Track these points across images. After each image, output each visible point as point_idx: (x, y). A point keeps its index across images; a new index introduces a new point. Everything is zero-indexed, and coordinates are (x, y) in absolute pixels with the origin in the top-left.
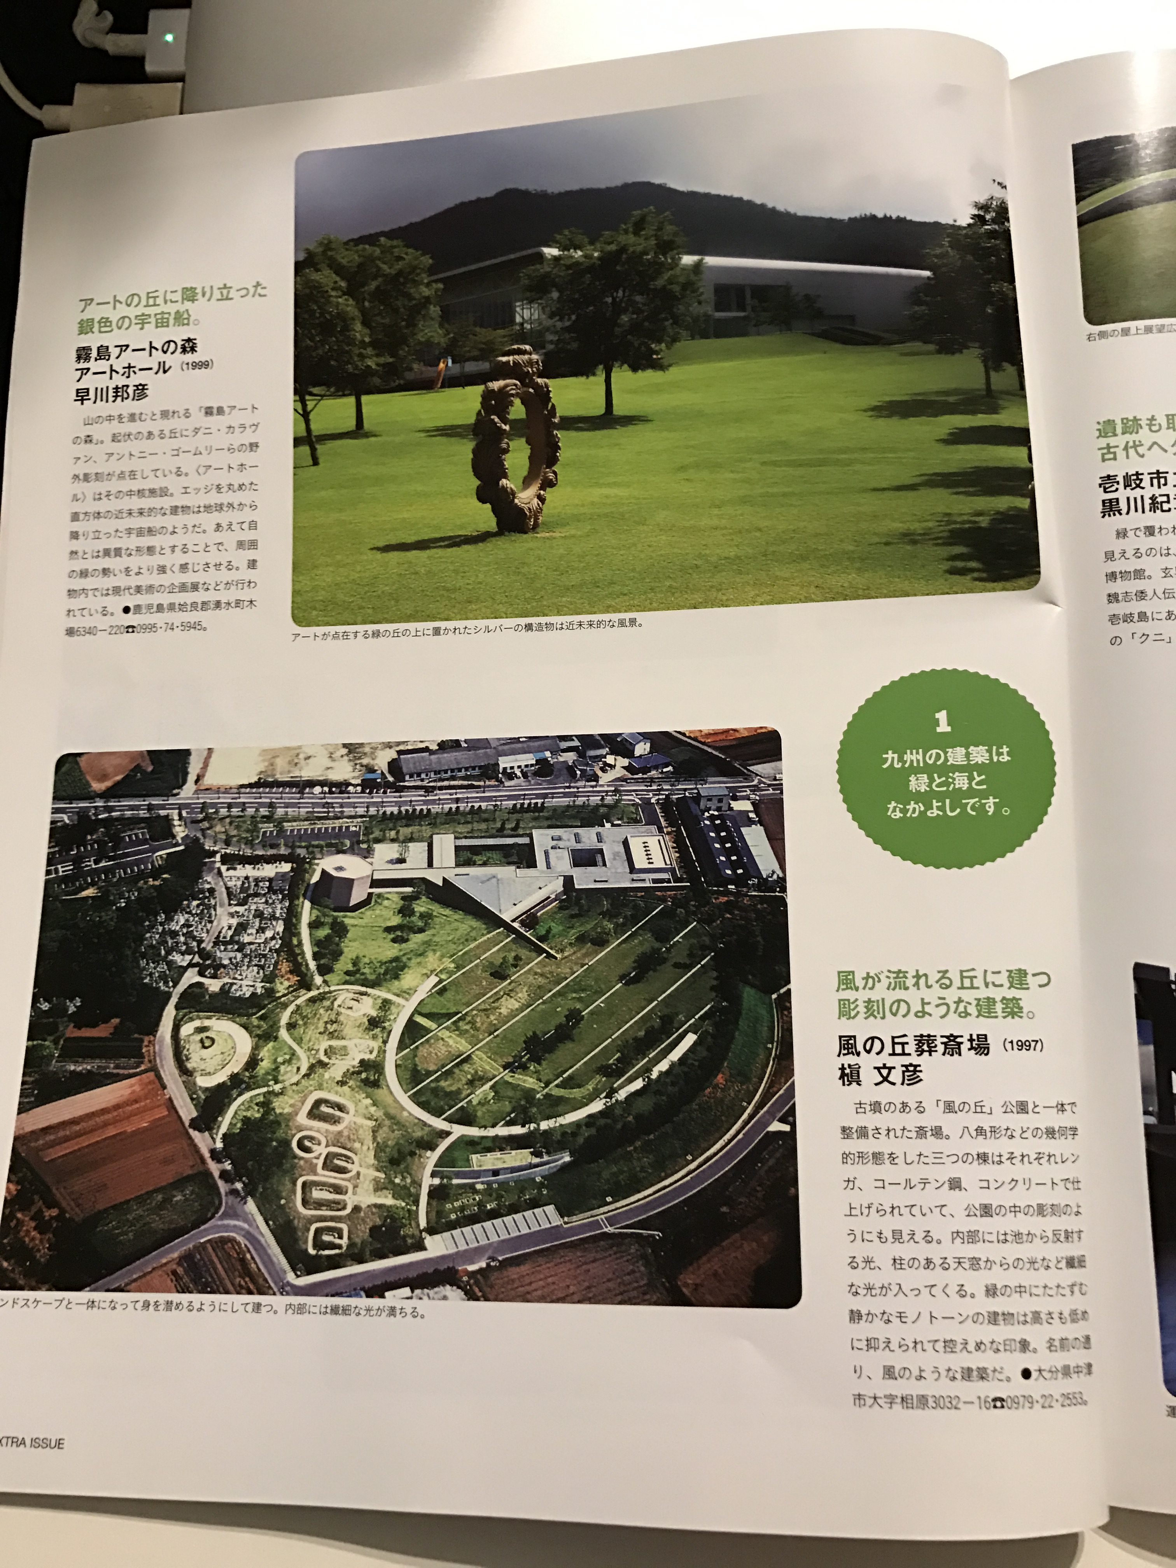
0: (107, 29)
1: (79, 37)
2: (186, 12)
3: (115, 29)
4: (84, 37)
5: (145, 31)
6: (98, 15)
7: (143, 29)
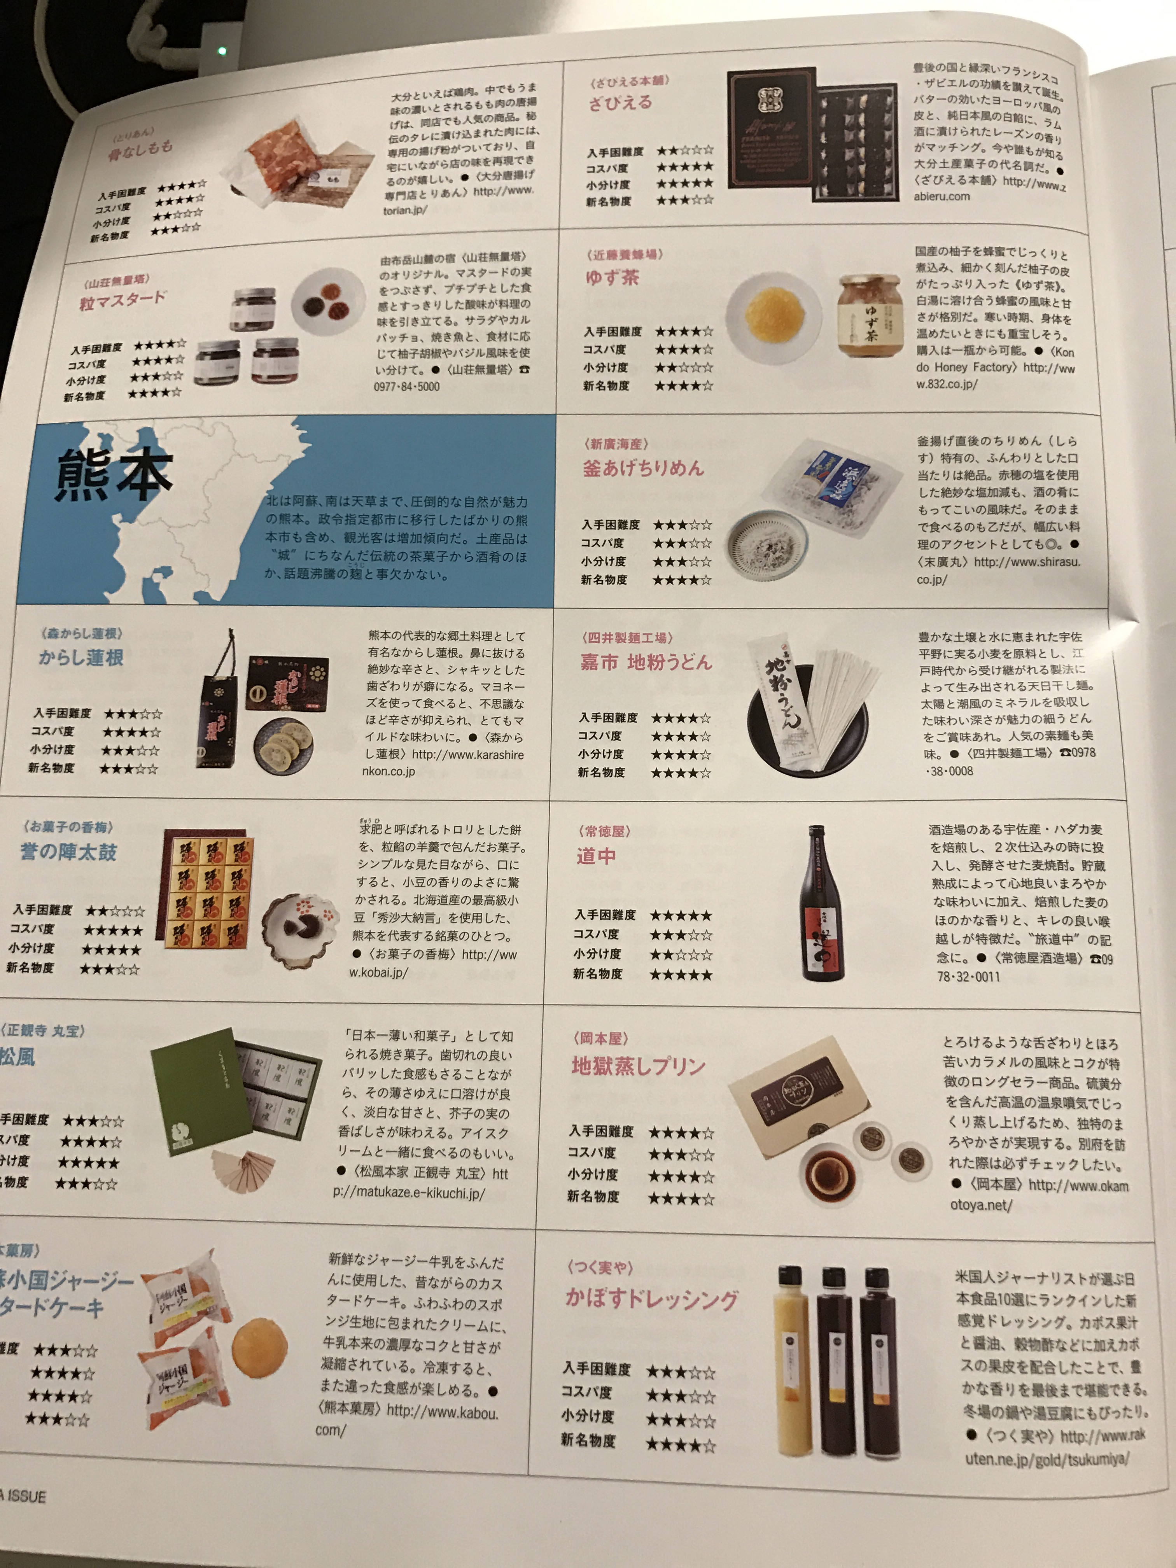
0: (162, 43)
1: (133, 51)
2: (237, 26)
3: (169, 43)
4: (138, 52)
5: (198, 45)
6: (152, 29)
7: (196, 43)
